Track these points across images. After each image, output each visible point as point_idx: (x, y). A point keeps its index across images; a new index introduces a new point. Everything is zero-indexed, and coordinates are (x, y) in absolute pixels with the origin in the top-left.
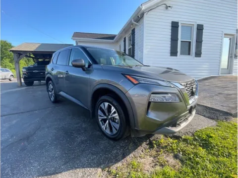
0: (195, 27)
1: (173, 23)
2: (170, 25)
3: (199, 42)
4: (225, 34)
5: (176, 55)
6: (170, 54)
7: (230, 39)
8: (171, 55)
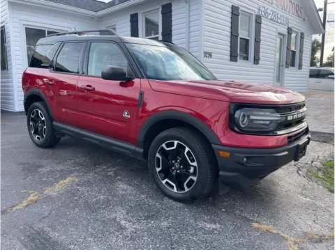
0: (254, 19)
1: (233, 7)
2: (230, 10)
3: (257, 41)
4: (279, 34)
5: (236, 61)
6: (229, 58)
7: (281, 40)
8: (231, 60)
